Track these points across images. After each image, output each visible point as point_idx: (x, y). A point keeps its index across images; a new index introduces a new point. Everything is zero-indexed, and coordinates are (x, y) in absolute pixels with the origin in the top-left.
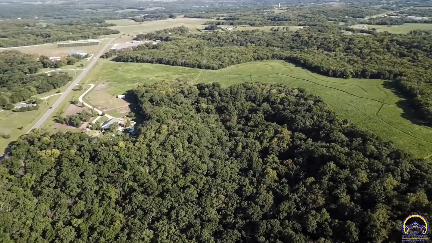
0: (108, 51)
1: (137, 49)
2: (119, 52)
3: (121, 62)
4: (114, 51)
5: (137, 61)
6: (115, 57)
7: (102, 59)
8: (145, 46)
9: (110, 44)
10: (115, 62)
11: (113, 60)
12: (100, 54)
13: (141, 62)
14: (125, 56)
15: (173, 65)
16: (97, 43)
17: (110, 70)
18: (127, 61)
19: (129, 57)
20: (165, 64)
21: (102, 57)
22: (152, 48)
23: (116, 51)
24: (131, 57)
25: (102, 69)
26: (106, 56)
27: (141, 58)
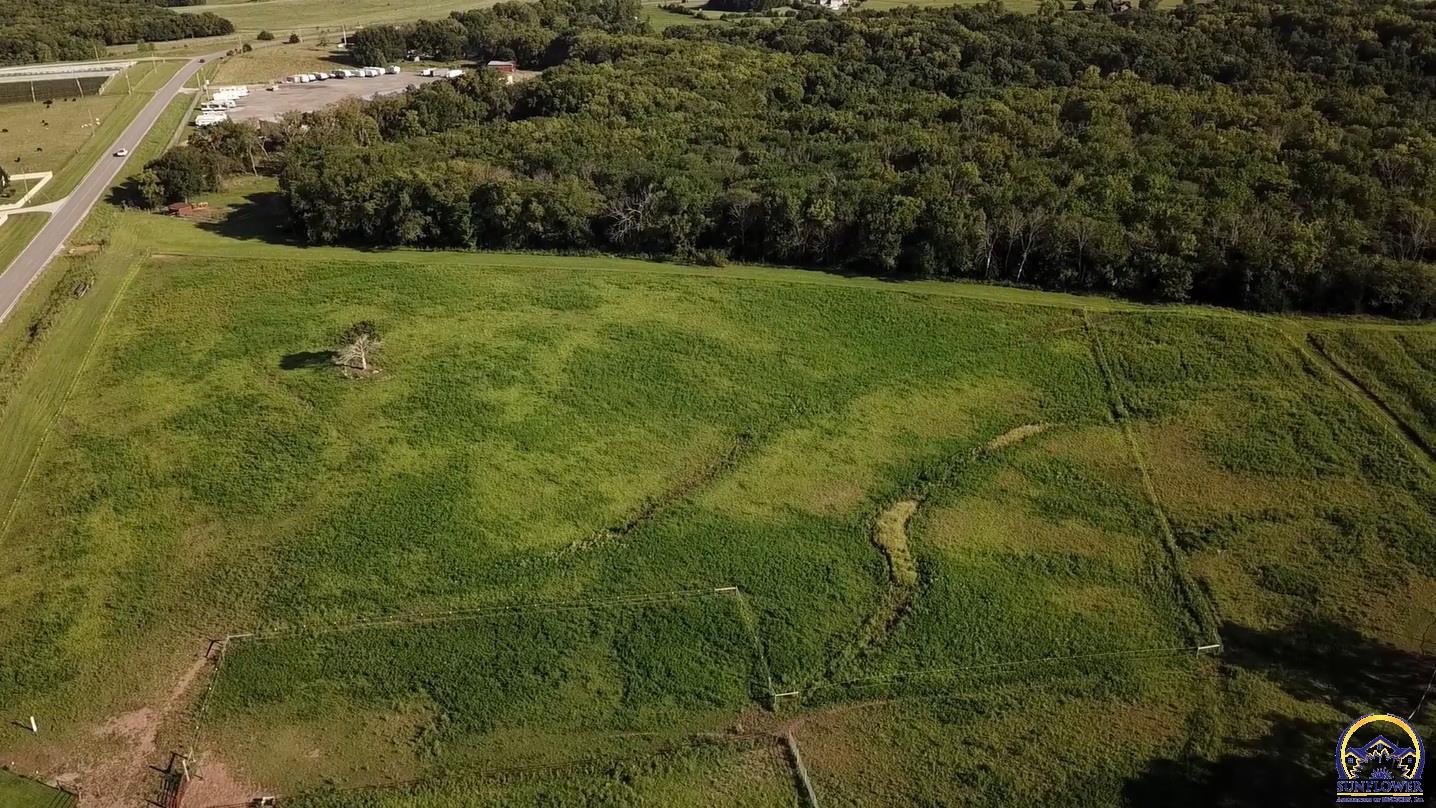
0: (179, 139)
1: (412, 115)
2: (271, 146)
3: (320, 242)
4: (229, 136)
5: (492, 237)
6: (240, 188)
7: (130, 222)
8: (455, 96)
9: (187, 91)
10: (256, 248)
11: (238, 224)
12: (108, 172)
13: (535, 243)
14: (363, 189)
15: (908, 269)
16: (92, 86)
17: (234, 376)
18: (383, 236)
19: (405, 199)
20: (803, 260)
21: (128, 195)
22: (510, 107)
23: (250, 140)
24: (422, 197)
25: (125, 363)
26: (165, 183)
27: (537, 209)
